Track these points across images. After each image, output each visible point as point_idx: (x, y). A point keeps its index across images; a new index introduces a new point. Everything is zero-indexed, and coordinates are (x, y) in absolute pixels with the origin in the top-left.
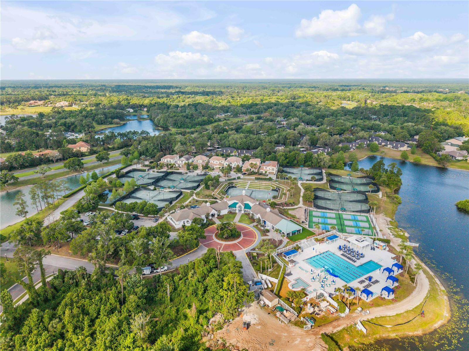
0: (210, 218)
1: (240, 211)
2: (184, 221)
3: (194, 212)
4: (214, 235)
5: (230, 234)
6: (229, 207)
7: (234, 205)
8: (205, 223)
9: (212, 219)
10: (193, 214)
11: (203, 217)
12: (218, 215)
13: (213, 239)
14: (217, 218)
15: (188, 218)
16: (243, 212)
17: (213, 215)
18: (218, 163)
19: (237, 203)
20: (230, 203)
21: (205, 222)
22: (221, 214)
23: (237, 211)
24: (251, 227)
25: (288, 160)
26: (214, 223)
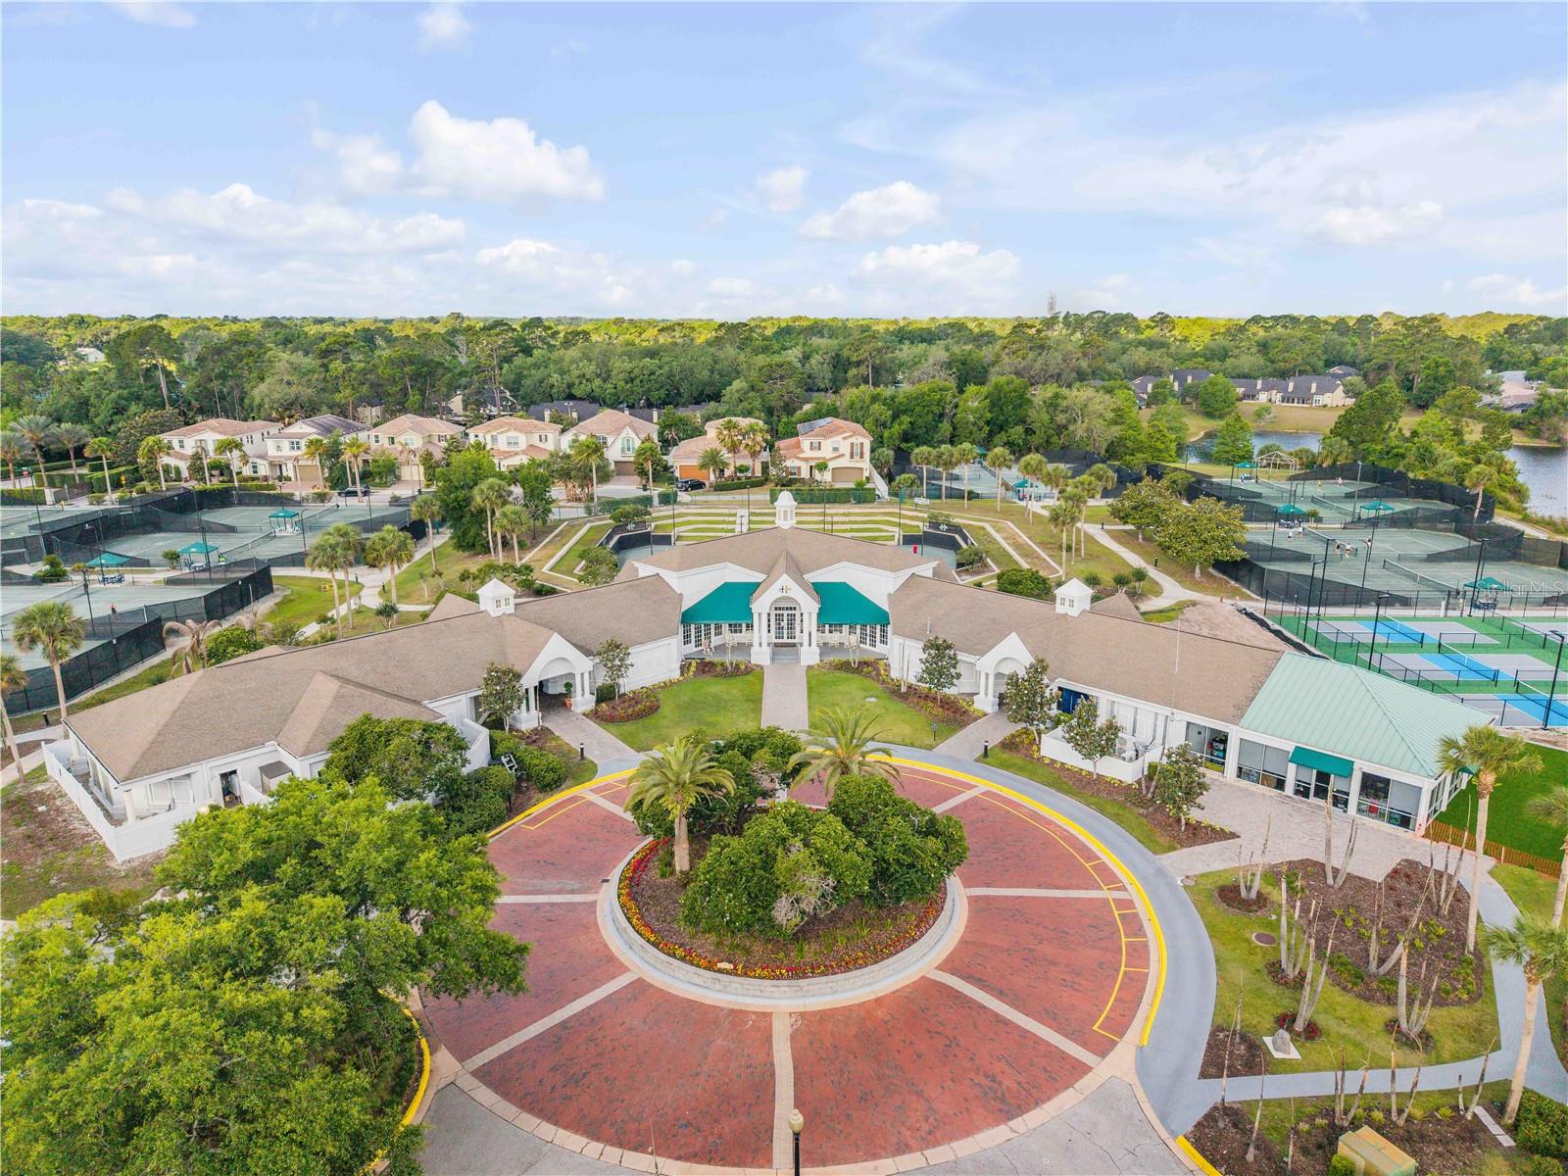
0: (528, 718)
1: (784, 648)
2: (224, 764)
3: (354, 673)
4: (607, 900)
5: (857, 861)
6: (687, 618)
7: (732, 603)
8: (478, 778)
9: (540, 735)
10: (334, 685)
11: (455, 711)
12: (605, 695)
13: (611, 965)
14: (595, 715)
15: (274, 728)
16: (810, 655)
17: (552, 700)
18: (523, 445)
19: (752, 589)
20: (693, 585)
21: (477, 756)
22: (629, 684)
23: (760, 655)
24: (955, 763)
25: (906, 419)
26: (572, 769)
